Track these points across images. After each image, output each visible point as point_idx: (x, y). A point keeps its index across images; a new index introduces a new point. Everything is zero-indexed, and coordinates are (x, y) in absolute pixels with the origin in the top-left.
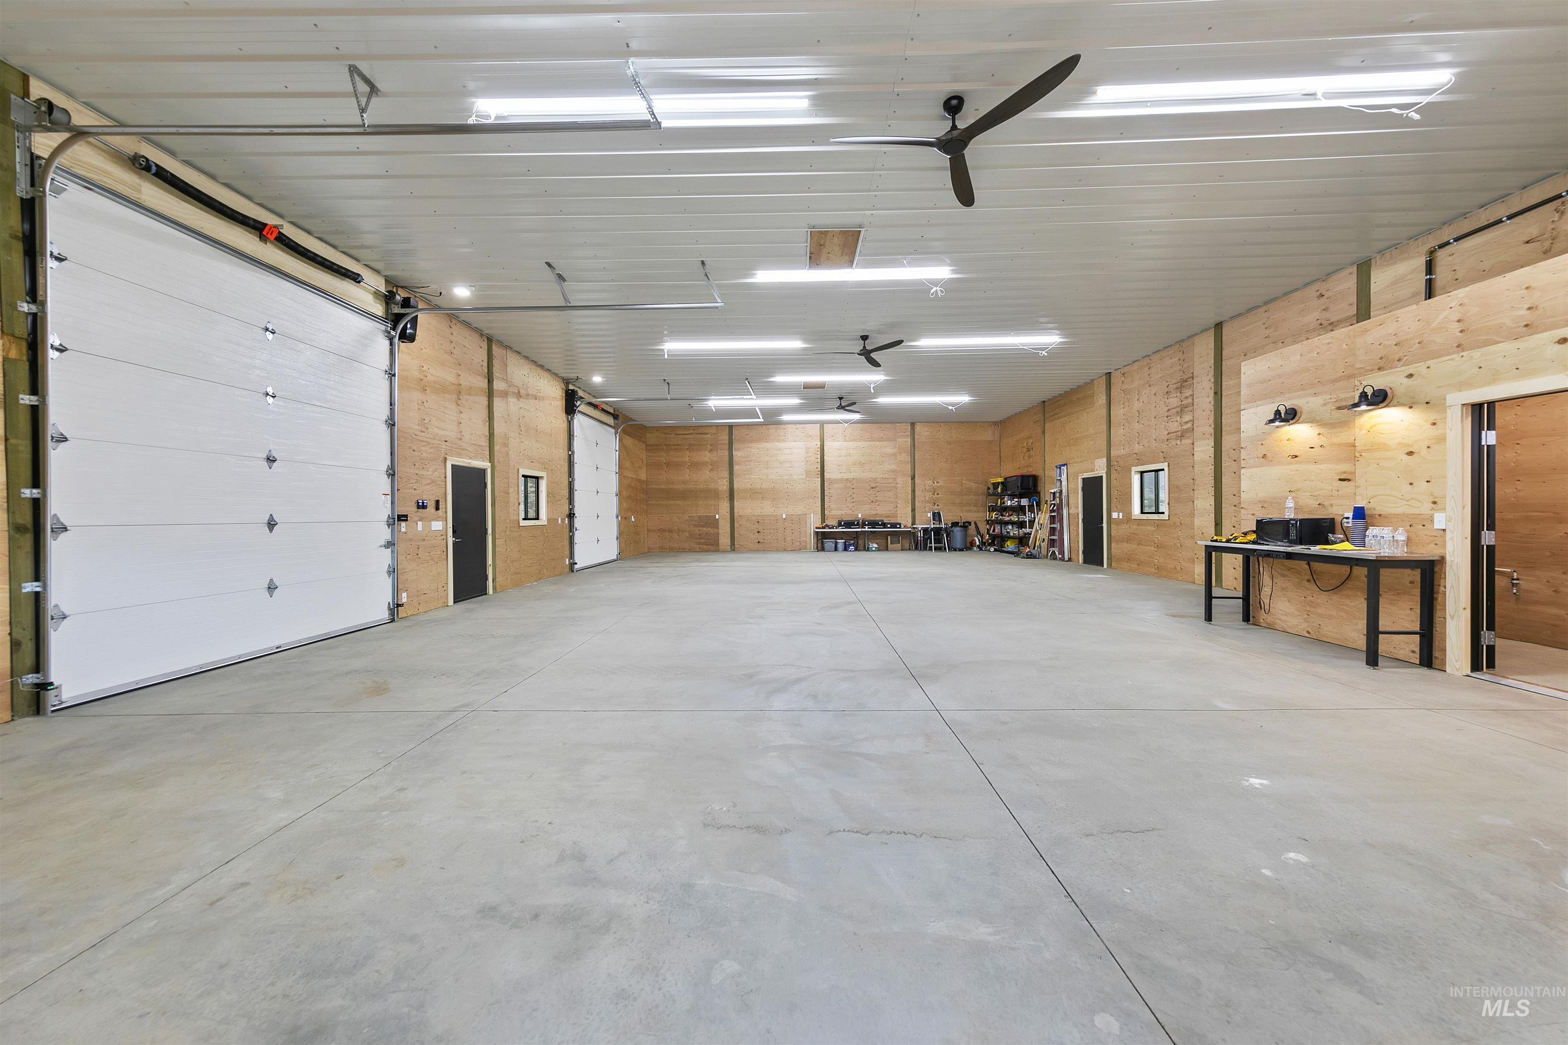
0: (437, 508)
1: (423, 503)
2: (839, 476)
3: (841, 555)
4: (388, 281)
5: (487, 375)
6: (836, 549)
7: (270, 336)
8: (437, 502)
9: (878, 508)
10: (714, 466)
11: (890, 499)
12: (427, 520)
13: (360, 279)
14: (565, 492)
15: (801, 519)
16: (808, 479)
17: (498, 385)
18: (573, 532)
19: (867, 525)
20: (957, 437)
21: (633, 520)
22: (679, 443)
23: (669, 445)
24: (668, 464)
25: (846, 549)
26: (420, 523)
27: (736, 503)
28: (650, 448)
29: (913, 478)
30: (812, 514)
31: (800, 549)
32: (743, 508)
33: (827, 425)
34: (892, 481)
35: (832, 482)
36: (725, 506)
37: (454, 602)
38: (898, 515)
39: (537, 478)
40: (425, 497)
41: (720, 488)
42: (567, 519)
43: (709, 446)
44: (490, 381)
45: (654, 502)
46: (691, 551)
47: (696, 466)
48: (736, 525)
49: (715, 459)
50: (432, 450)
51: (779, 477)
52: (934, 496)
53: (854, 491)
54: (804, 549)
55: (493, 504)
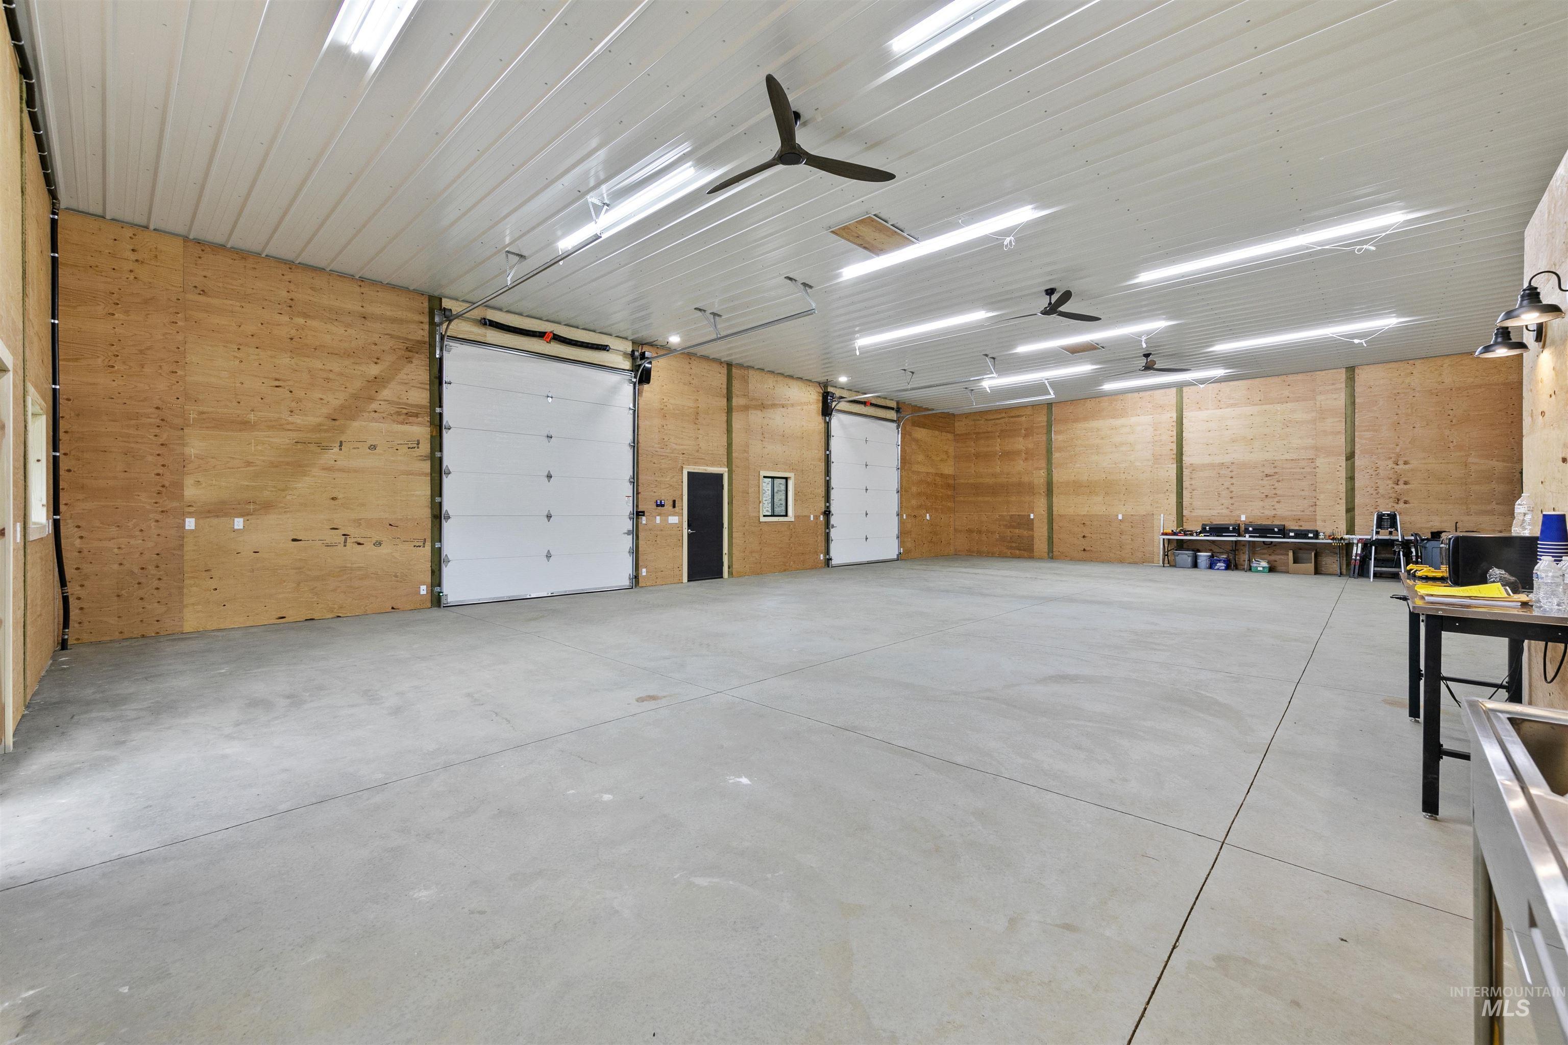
0: (674, 506)
1: (661, 502)
2: (1207, 460)
3: (1203, 575)
4: (634, 342)
5: (726, 396)
6: (1195, 565)
7: (550, 400)
8: (674, 501)
9: (1277, 506)
10: (1029, 455)
11: (1303, 493)
12: (665, 516)
13: (608, 348)
14: (821, 491)
15: (1146, 520)
16: (1156, 466)
17: (735, 401)
18: (830, 530)
19: (1249, 532)
20: (1454, 382)
21: (928, 517)
22: (989, 429)
23: (979, 433)
24: (977, 456)
25: (1211, 566)
26: (658, 518)
27: (1055, 500)
28: (960, 438)
29: (1350, 457)
30: (1162, 515)
31: (1144, 561)
32: (1061, 505)
33: (1189, 387)
34: (1306, 465)
35: (1194, 468)
36: (1041, 504)
37: (688, 581)
38: (1318, 517)
39: (786, 479)
40: (663, 498)
41: (1036, 481)
42: (822, 516)
43: (1023, 431)
44: (729, 398)
45: (962, 499)
46: (1002, 556)
47: (1008, 455)
48: (1055, 527)
49: (1031, 446)
50: (670, 462)
51: (1114, 466)
52: (1396, 487)
53: (1233, 481)
54: (1149, 562)
55: (730, 503)
